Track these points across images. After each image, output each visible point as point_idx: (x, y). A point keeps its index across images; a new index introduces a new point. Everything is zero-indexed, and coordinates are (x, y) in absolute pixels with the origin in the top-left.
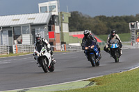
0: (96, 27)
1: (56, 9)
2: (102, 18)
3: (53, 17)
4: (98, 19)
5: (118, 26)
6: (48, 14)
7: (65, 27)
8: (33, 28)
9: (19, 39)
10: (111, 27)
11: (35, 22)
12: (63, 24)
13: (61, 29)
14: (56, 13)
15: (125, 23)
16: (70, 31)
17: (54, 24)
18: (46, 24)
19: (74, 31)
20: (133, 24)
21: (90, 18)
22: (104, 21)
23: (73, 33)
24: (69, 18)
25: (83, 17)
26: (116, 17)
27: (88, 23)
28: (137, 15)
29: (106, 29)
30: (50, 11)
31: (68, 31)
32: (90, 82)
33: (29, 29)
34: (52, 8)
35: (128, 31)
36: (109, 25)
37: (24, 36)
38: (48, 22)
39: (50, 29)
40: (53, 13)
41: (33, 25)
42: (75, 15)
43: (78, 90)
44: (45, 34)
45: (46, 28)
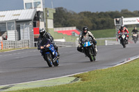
1: (41, 5)
2: (88, 14)
3: (38, 13)
4: (83, 15)
5: (103, 22)
6: (33, 10)
7: (50, 23)
8: (18, 24)
9: (4, 35)
10: (96, 23)
11: (20, 18)
12: (48, 20)
13: (46, 25)
14: (41, 10)
15: (110, 18)
16: (55, 27)
17: (39, 20)
18: (30, 20)
19: (59, 27)
20: (118, 19)
21: (75, 14)
22: (88, 17)
23: (57, 29)
24: (54, 14)
25: (68, 13)
26: (101, 13)
27: (73, 19)
28: (122, 11)
29: (91, 25)
30: (35, 7)
31: (52, 27)
32: (75, 78)
33: (14, 25)
34: (37, 4)
35: (113, 27)
36: (94, 21)
37: (9, 32)
38: (33, 19)
39: (35, 25)
40: (38, 10)
41: (18, 22)
42: (60, 11)
43: (63, 86)
44: (30, 30)
45: (31, 24)
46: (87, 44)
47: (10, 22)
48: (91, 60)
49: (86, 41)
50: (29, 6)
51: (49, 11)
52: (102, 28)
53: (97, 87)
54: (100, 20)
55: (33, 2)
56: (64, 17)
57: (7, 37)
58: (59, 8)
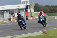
0: (45, 10)
1: (29, 2)
3: (27, 6)
4: (46, 7)
5: (54, 10)
6: (25, 4)
7: (32, 10)
8: (19, 10)
9: (13, 15)
10: (51, 10)
11: (20, 8)
16: (34, 12)
17: (28, 9)
21: (42, 6)
22: (48, 7)
24: (34, 6)
25: (40, 6)
26: (53, 6)
27: (42, 8)
29: (49, 11)
30: (26, 3)
33: (18, 11)
34: (27, 2)
37: (15, 14)
38: (25, 8)
39: (26, 11)
40: (27, 4)
41: (19, 9)
42: (36, 5)
43: (38, 36)
44: (24, 13)
45: (24, 10)
46: (42, 20)
47: (16, 10)
48: (44, 27)
49: (41, 18)
50: (24, 3)
51: (32, 5)
52: (54, 12)
53: (51, 36)
54: (53, 9)
55: (25, 1)
56: (38, 7)
57: (14, 16)
58: (36, 4)
